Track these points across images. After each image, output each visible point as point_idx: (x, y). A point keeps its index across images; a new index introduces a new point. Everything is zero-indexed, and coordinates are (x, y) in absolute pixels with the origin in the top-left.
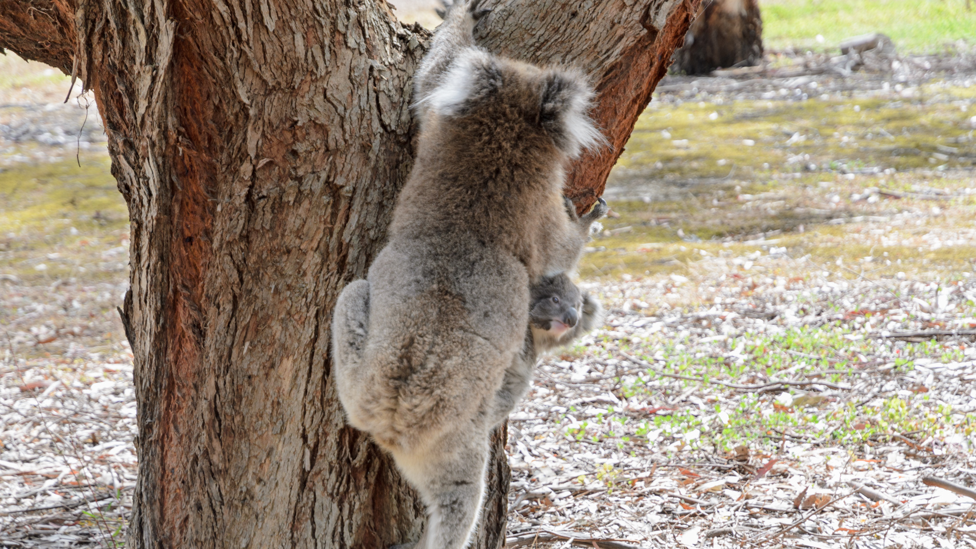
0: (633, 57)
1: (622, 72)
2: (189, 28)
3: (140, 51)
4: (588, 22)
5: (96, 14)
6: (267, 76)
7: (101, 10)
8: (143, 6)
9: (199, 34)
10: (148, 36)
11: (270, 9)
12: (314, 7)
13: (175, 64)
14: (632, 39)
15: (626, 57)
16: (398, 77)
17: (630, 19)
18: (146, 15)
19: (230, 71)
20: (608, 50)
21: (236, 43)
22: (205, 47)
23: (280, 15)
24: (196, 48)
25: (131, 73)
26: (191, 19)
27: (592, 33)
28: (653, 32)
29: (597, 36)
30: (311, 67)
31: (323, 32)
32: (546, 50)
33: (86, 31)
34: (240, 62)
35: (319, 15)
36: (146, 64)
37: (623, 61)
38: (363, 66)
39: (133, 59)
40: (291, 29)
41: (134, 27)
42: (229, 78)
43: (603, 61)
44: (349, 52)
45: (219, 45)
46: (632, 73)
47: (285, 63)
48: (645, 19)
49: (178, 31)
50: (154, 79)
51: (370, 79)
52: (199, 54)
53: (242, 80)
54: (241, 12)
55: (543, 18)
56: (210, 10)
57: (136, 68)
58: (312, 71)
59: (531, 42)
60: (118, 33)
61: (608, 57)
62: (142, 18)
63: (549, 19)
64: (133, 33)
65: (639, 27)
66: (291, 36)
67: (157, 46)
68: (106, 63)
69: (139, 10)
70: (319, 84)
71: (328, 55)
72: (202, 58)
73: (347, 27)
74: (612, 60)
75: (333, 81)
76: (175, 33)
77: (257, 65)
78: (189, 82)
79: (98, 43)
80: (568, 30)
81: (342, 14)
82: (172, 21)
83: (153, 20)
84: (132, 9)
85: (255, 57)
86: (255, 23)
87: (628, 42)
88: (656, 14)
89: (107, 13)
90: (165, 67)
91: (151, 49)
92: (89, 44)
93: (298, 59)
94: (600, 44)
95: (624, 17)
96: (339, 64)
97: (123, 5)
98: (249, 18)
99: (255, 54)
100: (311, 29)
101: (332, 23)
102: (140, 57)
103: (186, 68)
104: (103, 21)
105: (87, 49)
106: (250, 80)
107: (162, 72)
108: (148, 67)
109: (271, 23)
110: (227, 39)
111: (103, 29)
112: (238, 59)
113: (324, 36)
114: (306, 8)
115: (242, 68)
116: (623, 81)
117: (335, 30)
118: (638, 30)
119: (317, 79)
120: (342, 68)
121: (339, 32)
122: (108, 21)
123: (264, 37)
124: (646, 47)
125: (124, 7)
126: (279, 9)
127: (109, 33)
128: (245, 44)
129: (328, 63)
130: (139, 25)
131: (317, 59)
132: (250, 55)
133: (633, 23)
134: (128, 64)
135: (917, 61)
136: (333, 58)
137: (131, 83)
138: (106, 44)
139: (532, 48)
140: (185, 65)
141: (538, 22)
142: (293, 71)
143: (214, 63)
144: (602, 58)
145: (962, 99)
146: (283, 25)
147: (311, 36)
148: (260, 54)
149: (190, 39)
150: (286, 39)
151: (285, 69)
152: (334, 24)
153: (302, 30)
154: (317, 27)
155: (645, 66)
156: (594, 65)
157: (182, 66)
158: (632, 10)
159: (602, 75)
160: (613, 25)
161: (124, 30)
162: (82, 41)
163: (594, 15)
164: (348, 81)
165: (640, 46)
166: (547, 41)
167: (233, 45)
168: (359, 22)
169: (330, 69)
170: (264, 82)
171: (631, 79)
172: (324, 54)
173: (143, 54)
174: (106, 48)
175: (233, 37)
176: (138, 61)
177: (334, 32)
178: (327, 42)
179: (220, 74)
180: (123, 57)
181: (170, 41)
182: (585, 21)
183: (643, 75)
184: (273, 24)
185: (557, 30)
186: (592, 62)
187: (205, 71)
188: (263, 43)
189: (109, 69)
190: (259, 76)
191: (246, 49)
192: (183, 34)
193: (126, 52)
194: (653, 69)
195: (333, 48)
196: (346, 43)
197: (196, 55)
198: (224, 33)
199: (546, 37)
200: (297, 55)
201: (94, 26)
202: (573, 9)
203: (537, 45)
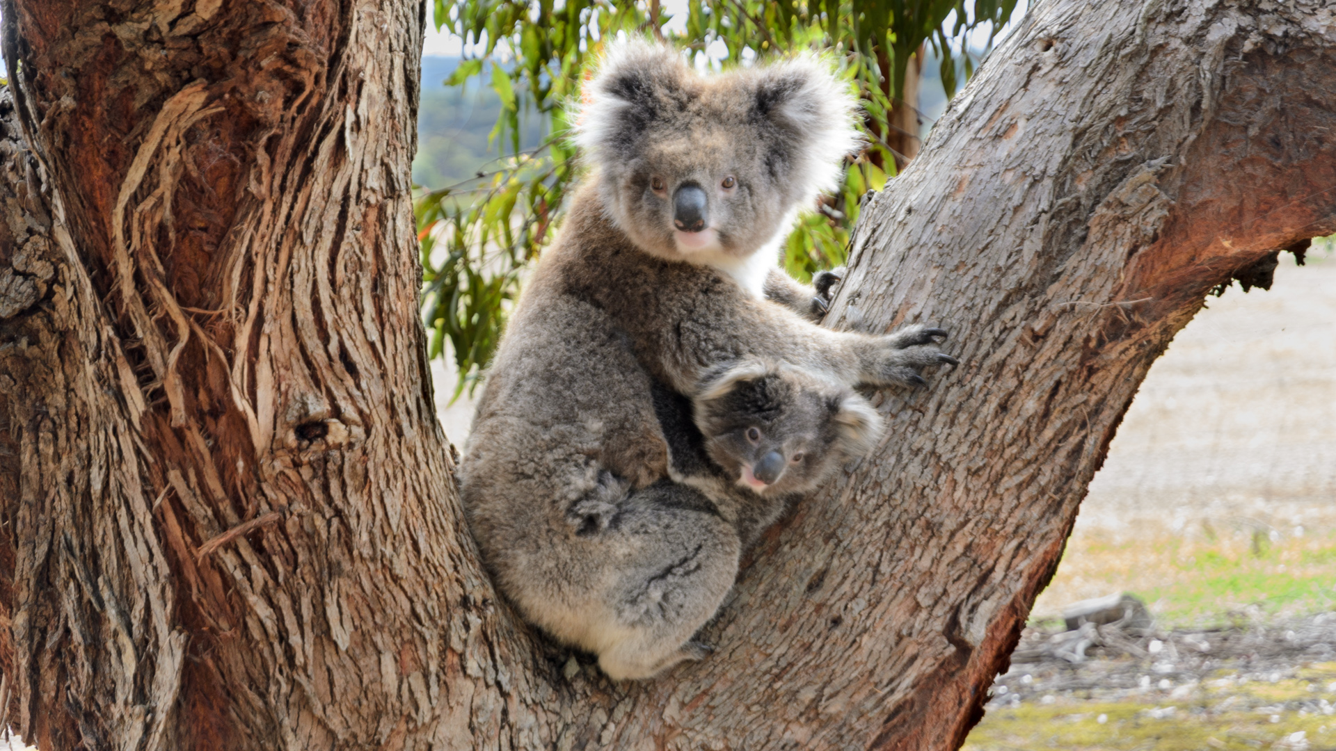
0: (931, 690)
1: (914, 716)
2: (208, 645)
3: (125, 682)
4: (860, 635)
5: (47, 619)
6: (335, 724)
7: (57, 612)
8: (131, 608)
9: (224, 653)
10: (138, 657)
11: (341, 613)
12: (413, 610)
13: (184, 704)
14: (930, 661)
15: (921, 690)
16: (549, 724)
17: (927, 630)
18: (136, 623)
19: (274, 715)
20: (891, 681)
21: (286, 670)
22: (235, 675)
23: (357, 623)
24: (218, 677)
25: (107, 716)
26: (212, 630)
27: (865, 651)
28: (964, 650)
29: (875, 656)
30: (408, 708)
31: (426, 651)
32: (790, 680)
33: (30, 647)
34: (291, 700)
35: (420, 623)
36: (134, 703)
37: (916, 699)
38: (491, 707)
39: (112, 695)
40: (375, 645)
41: (115, 642)
42: (273, 727)
43: (883, 699)
44: (469, 684)
45: (256, 672)
46: (930, 716)
47: (365, 702)
48: (952, 629)
49: (190, 650)
50: (147, 729)
51: (502, 727)
52: (224, 687)
53: (294, 731)
54: (294, 618)
55: (785, 628)
56: (244, 616)
57: (116, 711)
58: (409, 715)
59: (765, 667)
60: (86, 651)
61: (892, 691)
62: (129, 627)
63: (794, 629)
64: (114, 652)
65: (941, 642)
66: (375, 658)
67: (153, 673)
68: (62, 699)
69: (125, 615)
70: (419, 736)
71: (435, 689)
72: (228, 693)
73: (465, 642)
74: (898, 696)
75: (443, 731)
76: (184, 652)
77: (320, 706)
78: (204, 732)
79: (50, 667)
80: (827, 648)
81: (457, 621)
82: (180, 632)
83: (147, 630)
84: (111, 612)
85: (317, 694)
86: (317, 636)
87: (925, 666)
88: (970, 620)
89: (67, 618)
90: (166, 708)
91: (142, 678)
92: (34, 668)
93: (386, 696)
94: (878, 670)
95: (918, 626)
96: (453, 704)
97: (96, 605)
98: (307, 629)
99: (316, 686)
100: (407, 646)
101: (441, 637)
102: (124, 692)
103: (201, 710)
104: (61, 631)
105: (31, 677)
106: (307, 730)
107: (161, 717)
108: (138, 709)
109: (342, 636)
110: (270, 663)
111: (60, 644)
112: (288, 697)
113: (428, 657)
114: (399, 612)
115: (294, 711)
116: (915, 730)
117: (445, 647)
118: (940, 647)
119: (416, 729)
120: (457, 710)
121: (453, 651)
122: (68, 631)
123: (331, 660)
124: (953, 674)
125: (98, 609)
126: (355, 614)
127: (70, 651)
128: (300, 672)
129: (434, 702)
130: (124, 639)
131: (418, 695)
132: (309, 689)
133: (932, 635)
134: (101, 702)
135: (1189, 639)
136: (444, 691)
137: (106, 734)
138: (63, 668)
139: (767, 677)
140: (198, 705)
141: (777, 634)
142: (378, 715)
143: (248, 702)
144: (881, 693)
145: (1270, 703)
146: (363, 639)
147: (407, 658)
148: (324, 688)
149: (210, 663)
150: (368, 662)
151: (364, 711)
152: (445, 638)
153: (393, 648)
154: (418, 642)
155: (951, 704)
156: (869, 704)
157: (194, 706)
158: (930, 614)
159: (882, 721)
160: (900, 638)
161: (96, 647)
162: (24, 662)
163: (869, 623)
164: (468, 732)
165: (942, 673)
166: (791, 665)
167: (281, 672)
168: (484, 633)
169: (437, 712)
170: (331, 734)
171: (928, 726)
172: (428, 687)
173: (130, 686)
174: (63, 674)
175: (281, 660)
176: (120, 697)
177: (444, 651)
178: (433, 667)
179: (259, 720)
180: (94, 691)
181: (177, 666)
182: (855, 632)
183: (947, 721)
184: (347, 638)
185: (807, 648)
186: (867, 698)
187: (234, 715)
188: (329, 670)
189: (65, 707)
190: (321, 723)
191: (302, 679)
192: (197, 654)
193: (98, 681)
194: (963, 710)
195: (442, 677)
196: (464, 669)
197: (219, 689)
198: (266, 653)
199: (790, 658)
200: (385, 689)
201: (43, 638)
202: (835, 613)
203: (775, 671)
